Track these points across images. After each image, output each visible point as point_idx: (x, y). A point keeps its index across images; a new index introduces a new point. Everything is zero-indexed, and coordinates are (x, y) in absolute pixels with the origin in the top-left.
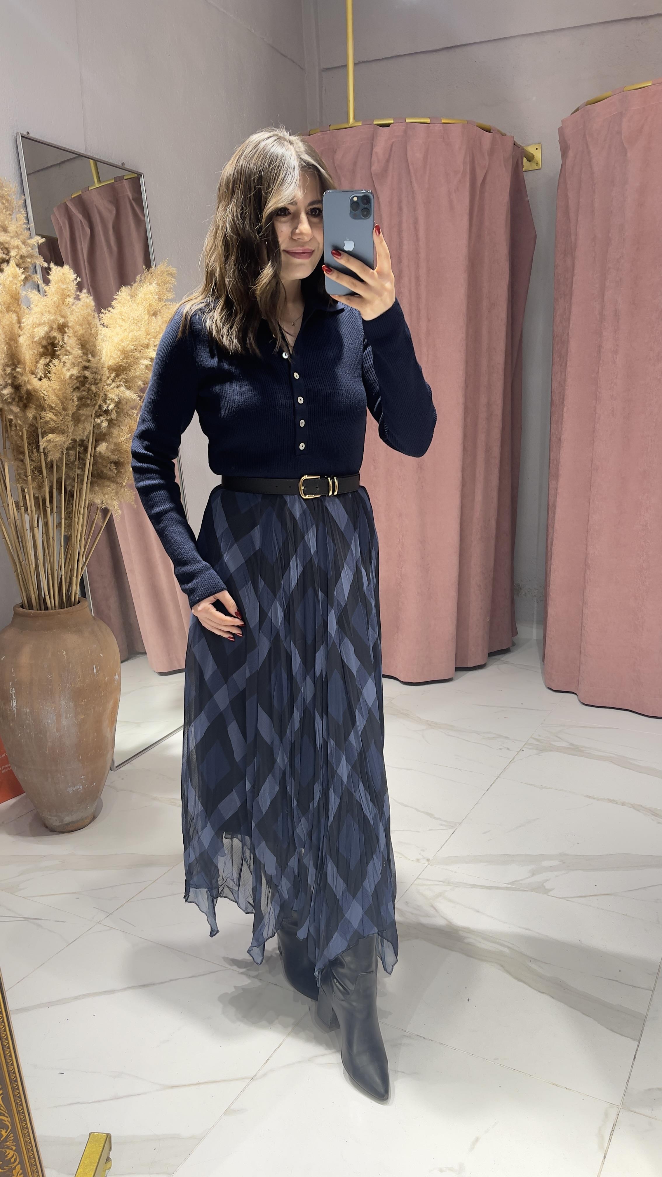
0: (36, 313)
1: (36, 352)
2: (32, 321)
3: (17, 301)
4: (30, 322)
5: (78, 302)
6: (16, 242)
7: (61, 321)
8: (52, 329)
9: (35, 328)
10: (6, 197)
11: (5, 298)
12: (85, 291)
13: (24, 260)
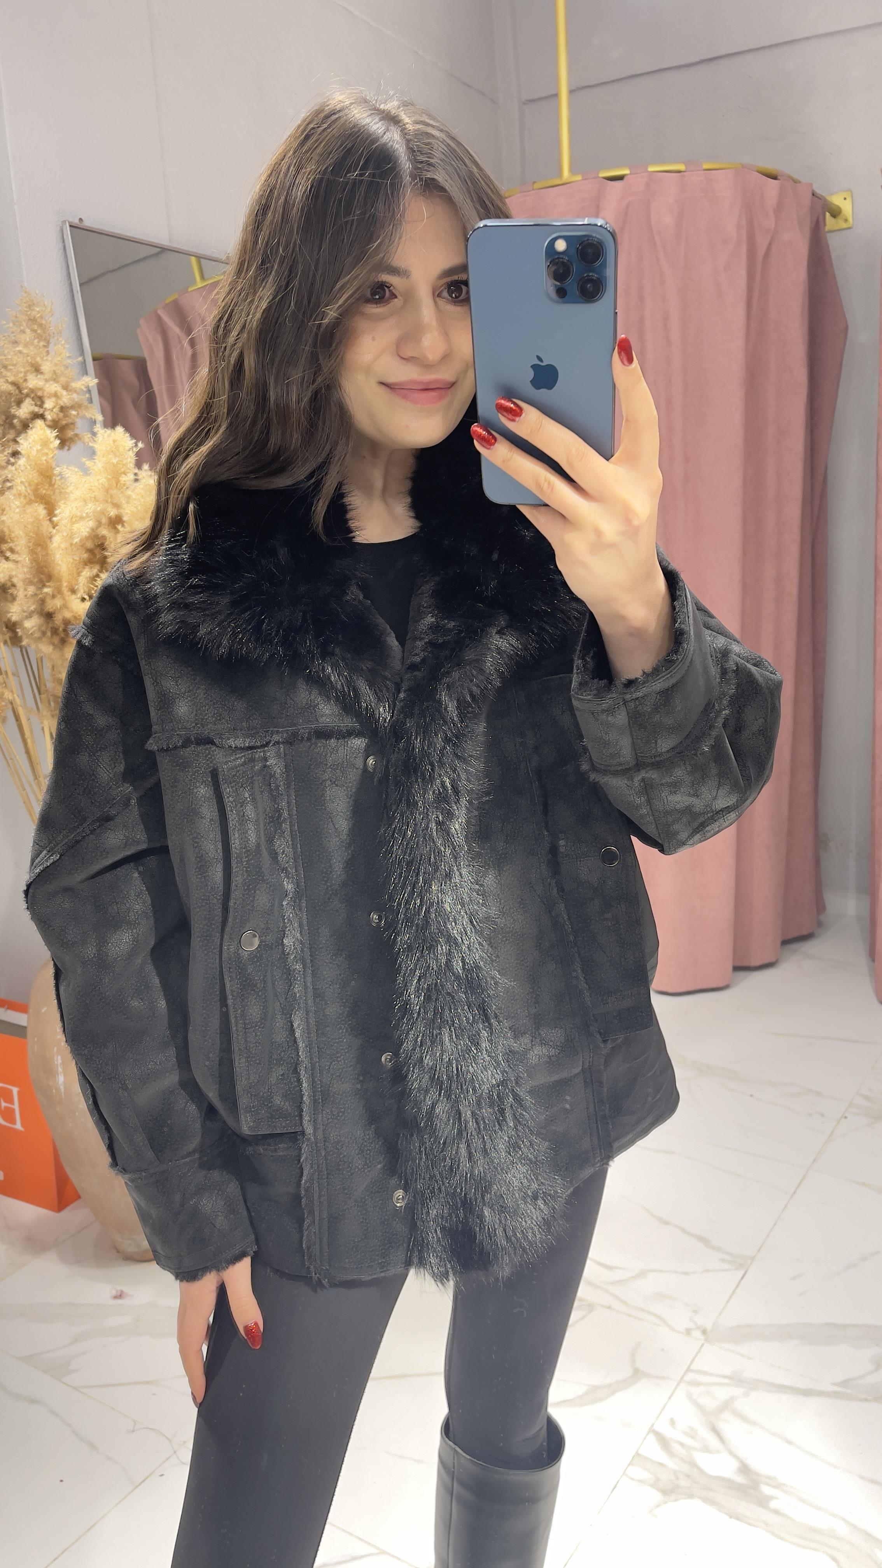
0: (76, 499)
1: (78, 559)
2: (70, 512)
3: (48, 480)
4: (67, 513)
5: (137, 484)
6: (53, 387)
7: (113, 513)
8: (99, 524)
9: (73, 523)
10: (38, 320)
11: (31, 476)
12: (146, 467)
13: (66, 413)
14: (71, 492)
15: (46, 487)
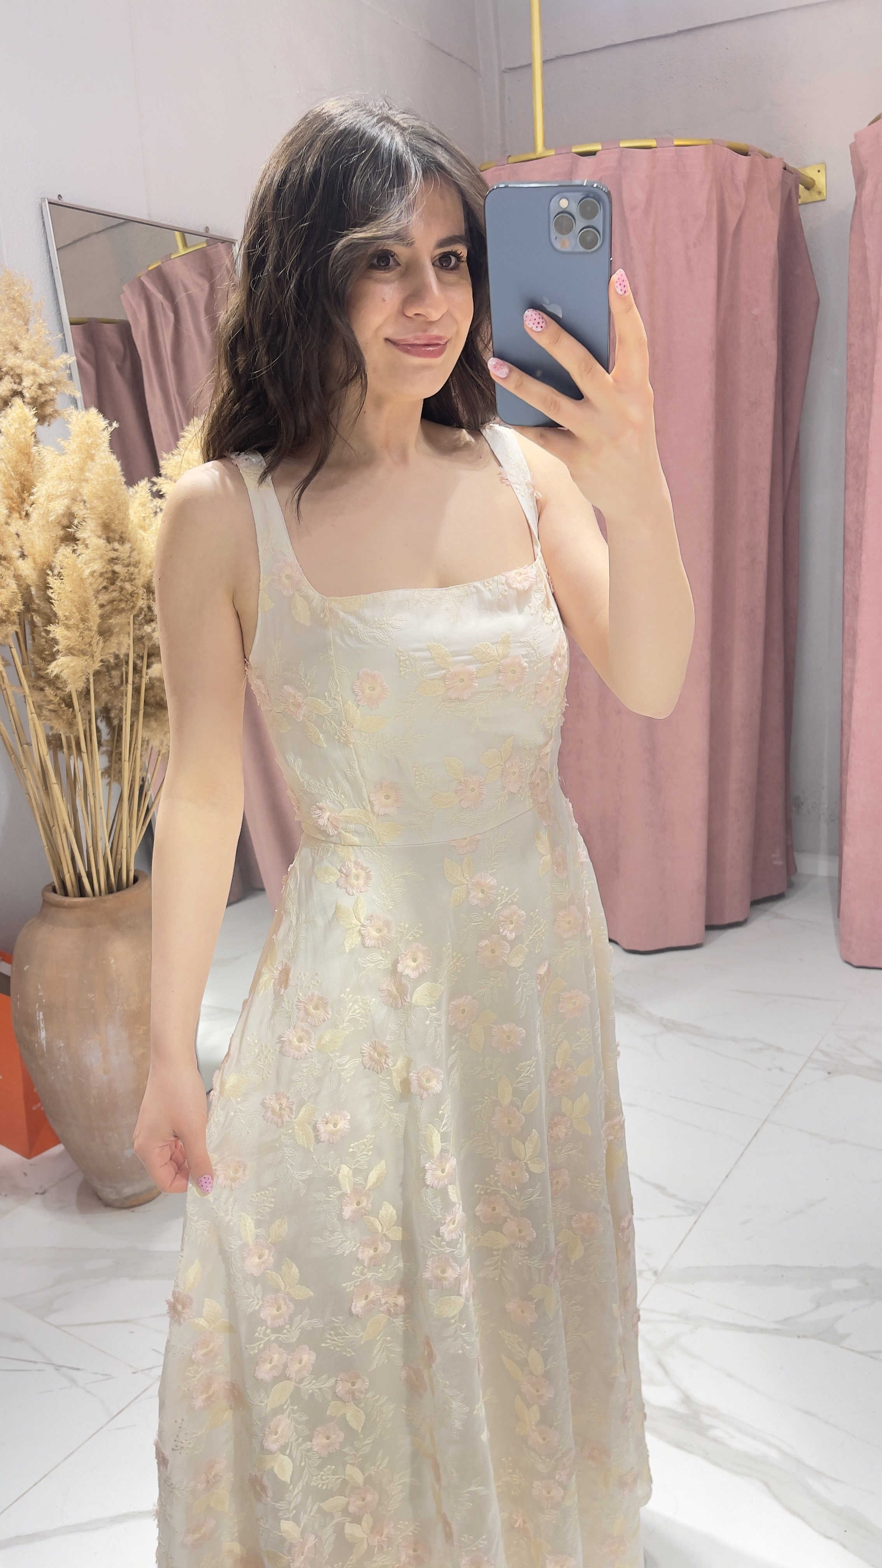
0: (52, 478)
1: (54, 536)
2: (47, 491)
3: (27, 458)
4: (43, 492)
6: (31, 366)
8: (73, 501)
9: (50, 501)
10: (18, 299)
11: (10, 454)
13: (46, 390)
14: (48, 470)
15: (25, 465)
